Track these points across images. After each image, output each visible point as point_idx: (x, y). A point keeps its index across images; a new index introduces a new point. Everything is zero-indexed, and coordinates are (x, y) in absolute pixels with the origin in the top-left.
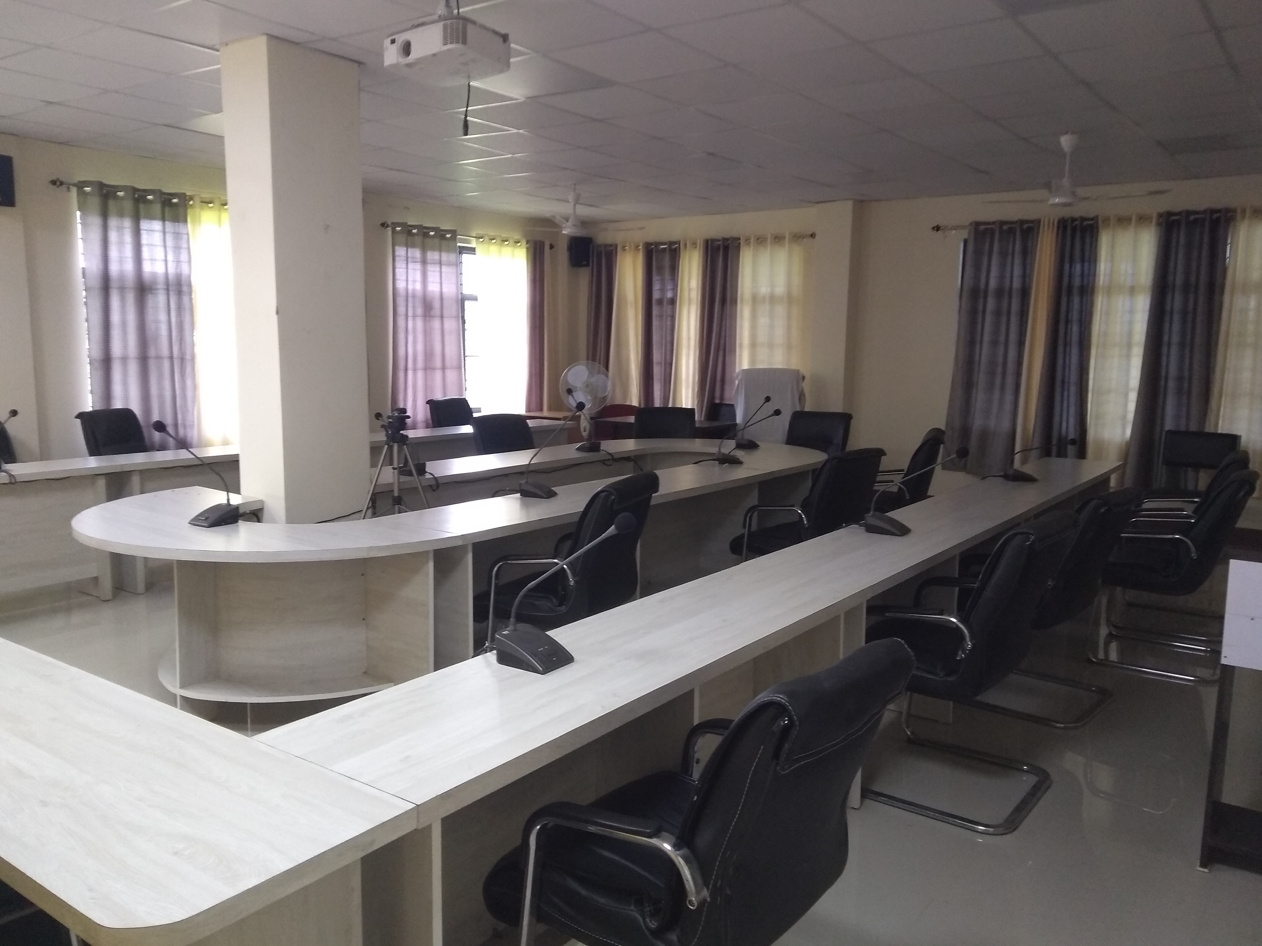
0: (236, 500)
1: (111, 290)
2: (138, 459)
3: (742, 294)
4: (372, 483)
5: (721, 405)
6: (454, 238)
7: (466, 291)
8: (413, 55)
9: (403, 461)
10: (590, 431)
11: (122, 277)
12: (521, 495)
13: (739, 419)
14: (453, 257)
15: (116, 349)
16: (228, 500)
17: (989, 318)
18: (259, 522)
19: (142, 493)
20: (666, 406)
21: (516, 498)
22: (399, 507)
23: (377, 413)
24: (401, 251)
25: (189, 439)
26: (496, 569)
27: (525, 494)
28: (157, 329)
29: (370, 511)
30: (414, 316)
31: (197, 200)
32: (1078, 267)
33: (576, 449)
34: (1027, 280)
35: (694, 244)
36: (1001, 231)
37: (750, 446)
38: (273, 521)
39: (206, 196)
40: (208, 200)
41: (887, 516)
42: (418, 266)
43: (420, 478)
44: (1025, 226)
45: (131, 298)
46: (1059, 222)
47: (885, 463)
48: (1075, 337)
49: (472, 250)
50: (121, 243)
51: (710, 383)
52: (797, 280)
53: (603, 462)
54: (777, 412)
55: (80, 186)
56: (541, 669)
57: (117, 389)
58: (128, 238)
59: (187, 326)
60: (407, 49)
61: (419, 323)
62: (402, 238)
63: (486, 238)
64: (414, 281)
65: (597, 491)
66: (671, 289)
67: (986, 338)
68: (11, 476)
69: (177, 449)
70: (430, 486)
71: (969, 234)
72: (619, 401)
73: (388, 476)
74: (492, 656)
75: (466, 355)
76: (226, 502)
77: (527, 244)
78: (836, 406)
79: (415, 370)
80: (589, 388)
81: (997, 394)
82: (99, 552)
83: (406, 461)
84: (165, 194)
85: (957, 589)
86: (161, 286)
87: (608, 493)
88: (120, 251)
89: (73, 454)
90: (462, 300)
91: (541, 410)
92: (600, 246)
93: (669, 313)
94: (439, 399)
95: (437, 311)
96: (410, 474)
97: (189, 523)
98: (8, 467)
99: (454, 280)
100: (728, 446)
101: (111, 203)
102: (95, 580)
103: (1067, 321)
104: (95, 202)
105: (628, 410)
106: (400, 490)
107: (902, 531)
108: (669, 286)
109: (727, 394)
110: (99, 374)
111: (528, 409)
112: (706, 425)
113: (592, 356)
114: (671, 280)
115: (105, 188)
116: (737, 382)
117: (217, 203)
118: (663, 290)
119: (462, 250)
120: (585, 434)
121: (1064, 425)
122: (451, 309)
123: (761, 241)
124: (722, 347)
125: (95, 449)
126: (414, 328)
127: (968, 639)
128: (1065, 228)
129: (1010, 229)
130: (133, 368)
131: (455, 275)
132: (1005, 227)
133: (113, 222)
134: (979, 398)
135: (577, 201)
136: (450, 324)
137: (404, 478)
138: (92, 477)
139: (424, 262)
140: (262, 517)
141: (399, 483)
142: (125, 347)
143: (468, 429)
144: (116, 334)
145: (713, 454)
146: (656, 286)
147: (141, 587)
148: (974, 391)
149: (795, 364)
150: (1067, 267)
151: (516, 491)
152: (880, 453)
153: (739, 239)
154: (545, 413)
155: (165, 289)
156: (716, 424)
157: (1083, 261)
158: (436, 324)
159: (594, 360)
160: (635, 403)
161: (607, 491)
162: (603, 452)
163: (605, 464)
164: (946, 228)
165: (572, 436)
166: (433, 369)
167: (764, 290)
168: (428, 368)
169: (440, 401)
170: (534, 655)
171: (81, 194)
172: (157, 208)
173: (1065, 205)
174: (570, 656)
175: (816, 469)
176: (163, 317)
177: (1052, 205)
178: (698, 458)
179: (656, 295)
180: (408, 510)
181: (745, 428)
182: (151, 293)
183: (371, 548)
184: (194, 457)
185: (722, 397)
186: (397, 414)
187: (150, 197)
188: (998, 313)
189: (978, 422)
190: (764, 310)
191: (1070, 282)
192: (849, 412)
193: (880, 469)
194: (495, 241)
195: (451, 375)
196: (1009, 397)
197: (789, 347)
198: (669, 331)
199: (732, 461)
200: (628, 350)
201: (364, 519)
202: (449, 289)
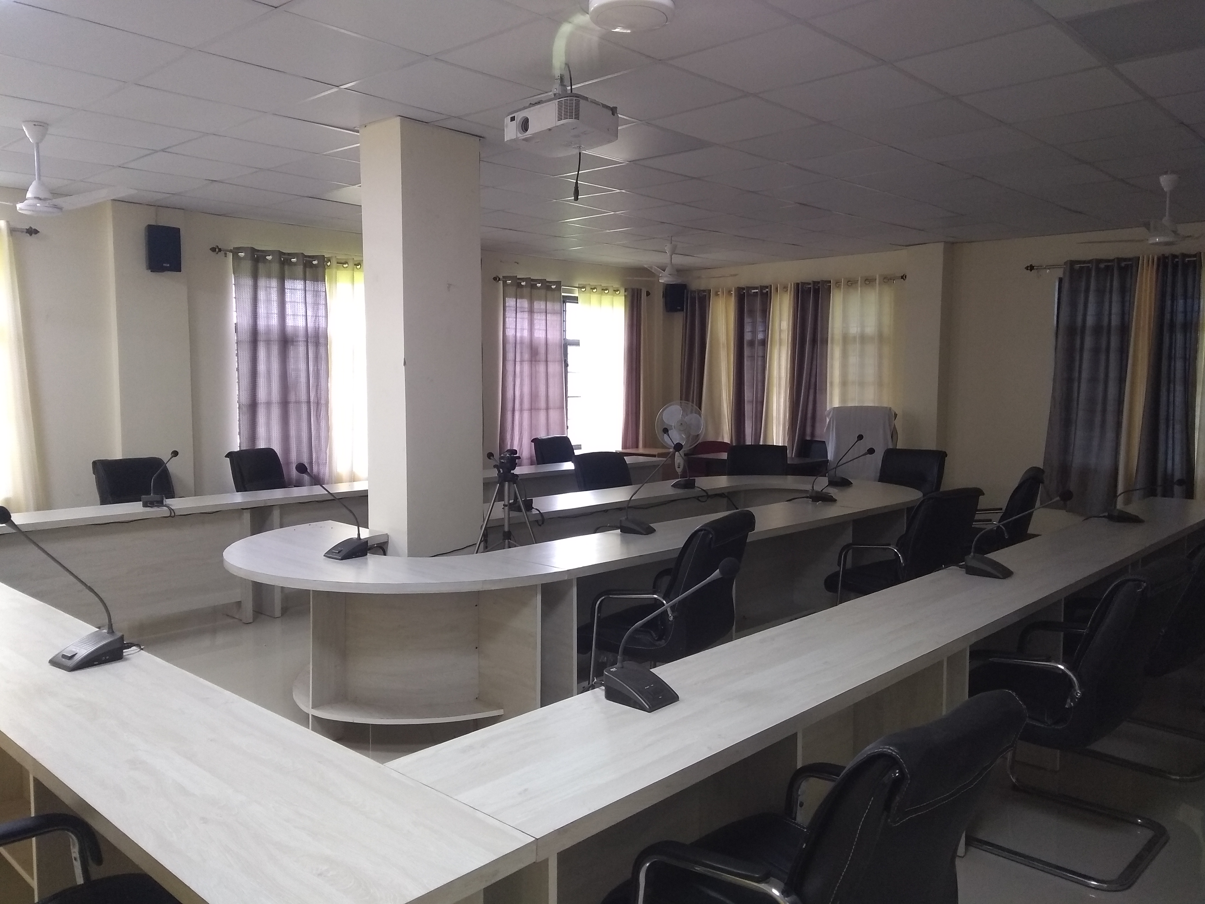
0: (365, 534)
1: (258, 343)
2: (277, 495)
3: (833, 334)
4: (484, 520)
5: (812, 442)
6: (559, 288)
7: (569, 336)
8: (531, 130)
9: (513, 496)
10: (684, 466)
11: (268, 331)
12: (621, 531)
13: (830, 456)
14: (557, 306)
15: (262, 395)
16: (359, 534)
17: (1086, 355)
18: (385, 555)
19: (282, 526)
20: (757, 444)
21: (617, 534)
22: (509, 541)
23: (489, 453)
24: (511, 302)
25: (321, 475)
26: (598, 602)
27: (625, 530)
28: (297, 377)
29: (482, 544)
30: (522, 361)
31: (334, 261)
32: (1181, 302)
33: (671, 486)
34: (1126, 317)
35: (785, 288)
36: (1098, 269)
37: (844, 483)
38: (397, 554)
39: (342, 257)
40: (343, 261)
41: (986, 558)
42: (526, 315)
43: (528, 513)
44: (1123, 264)
45: (275, 350)
46: (1159, 259)
47: (983, 502)
48: (1179, 374)
49: (575, 300)
50: (268, 301)
51: (801, 421)
52: (887, 320)
53: (698, 498)
54: (871, 451)
55: (235, 252)
56: (648, 707)
57: (261, 430)
58: (274, 296)
59: (322, 373)
60: (525, 125)
61: (526, 367)
62: (512, 290)
63: (588, 288)
64: (522, 329)
65: (696, 529)
66: (762, 331)
67: (1085, 375)
68: (171, 510)
69: (312, 485)
70: (537, 521)
71: (1064, 273)
72: (711, 438)
73: (499, 511)
74: (600, 692)
75: (569, 395)
76: (356, 537)
77: (625, 292)
78: (929, 444)
79: (521, 410)
80: (684, 426)
81: (1097, 432)
82: (243, 581)
83: (516, 498)
84: (306, 256)
85: (1062, 634)
86: (301, 338)
87: (706, 532)
88: (268, 308)
89: (222, 490)
90: (565, 345)
91: (637, 447)
92: (692, 292)
93: (761, 354)
94: (543, 438)
95: (542, 356)
96: (520, 510)
97: (324, 556)
98: (168, 501)
99: (558, 327)
100: (821, 483)
101: (261, 266)
102: (239, 604)
103: (1170, 358)
104: (247, 265)
105: (721, 446)
106: (509, 525)
107: (1005, 573)
108: (760, 328)
109: (818, 432)
110: (246, 418)
111: (624, 446)
112: (797, 461)
113: (685, 396)
114: (762, 322)
115: (257, 253)
116: (828, 420)
117: (351, 264)
118: (754, 332)
119: (566, 299)
120: (679, 471)
121: (1170, 463)
122: (555, 354)
123: (851, 283)
124: (812, 386)
125: (241, 486)
126: (522, 372)
127: (1077, 687)
128: (1165, 266)
129: (1107, 267)
130: (276, 412)
131: (559, 323)
132: (1102, 266)
133: (262, 283)
134: (1079, 435)
135: (673, 252)
136: (554, 368)
137: (514, 514)
138: (238, 511)
139: (531, 311)
140: (387, 551)
141: (509, 518)
142: (269, 393)
143: (569, 466)
144: (262, 382)
145: (806, 491)
146: (748, 328)
147: (278, 612)
148: (1073, 428)
149: (886, 402)
150: (1169, 303)
151: (617, 528)
152: (977, 493)
153: (830, 282)
154: (641, 450)
155: (304, 341)
156: (808, 460)
157: (1185, 298)
158: (542, 368)
159: (687, 399)
160: (726, 439)
161: (705, 530)
162: (697, 488)
163: (699, 500)
164: (1040, 268)
165: (667, 473)
166: (538, 409)
167: (854, 330)
168: (533, 409)
169: (544, 439)
170: (640, 692)
171: (235, 256)
172: (300, 269)
173: (1167, 244)
174: (675, 695)
175: (912, 508)
176: (302, 366)
177: (1153, 244)
178: (791, 495)
179: (748, 337)
180: (517, 544)
181: (837, 466)
182: (293, 345)
183: (484, 582)
184: (327, 493)
185: (813, 434)
186: (508, 455)
187: (294, 260)
188: (1096, 351)
189: (1077, 459)
190: (854, 350)
191: (1172, 320)
192: (944, 450)
193: (979, 508)
194: (595, 290)
195: (554, 415)
196: (1110, 435)
197: (880, 384)
198: (760, 371)
199: (826, 499)
200: (720, 391)
201: (477, 553)
202: (554, 336)
